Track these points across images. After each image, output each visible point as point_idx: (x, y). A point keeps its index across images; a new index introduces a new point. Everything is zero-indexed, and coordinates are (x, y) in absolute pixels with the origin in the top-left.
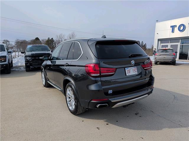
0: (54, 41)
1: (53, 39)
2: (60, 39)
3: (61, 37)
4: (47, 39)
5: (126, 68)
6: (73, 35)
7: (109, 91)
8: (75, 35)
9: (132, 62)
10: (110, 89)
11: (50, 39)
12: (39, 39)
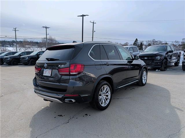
5: (44, 69)
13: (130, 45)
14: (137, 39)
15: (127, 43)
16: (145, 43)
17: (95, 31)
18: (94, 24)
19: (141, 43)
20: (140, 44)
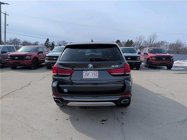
0: (133, 43)
1: (133, 41)
2: (140, 41)
3: (141, 39)
4: (127, 41)
5: (84, 71)
6: (154, 37)
7: (64, 90)
8: (156, 36)
9: (89, 65)
10: (65, 88)
11: (130, 40)
12: (120, 41)
13: (40, 45)
14: (48, 39)
15: (37, 42)
16: (56, 44)
17: (8, 25)
18: (7, 15)
19: (53, 43)
20: (51, 44)
